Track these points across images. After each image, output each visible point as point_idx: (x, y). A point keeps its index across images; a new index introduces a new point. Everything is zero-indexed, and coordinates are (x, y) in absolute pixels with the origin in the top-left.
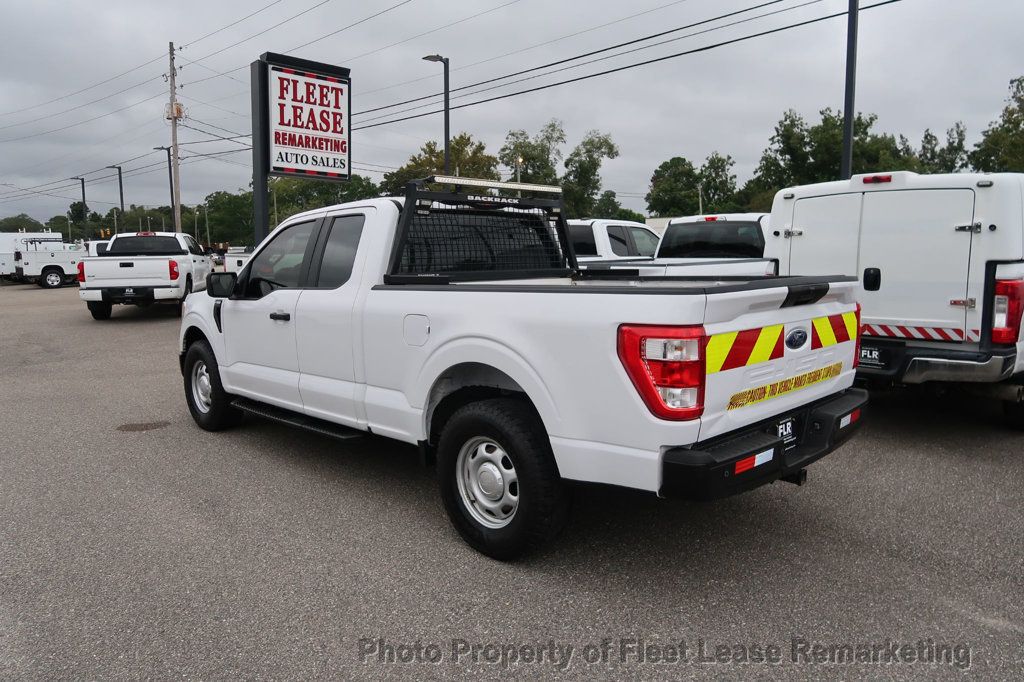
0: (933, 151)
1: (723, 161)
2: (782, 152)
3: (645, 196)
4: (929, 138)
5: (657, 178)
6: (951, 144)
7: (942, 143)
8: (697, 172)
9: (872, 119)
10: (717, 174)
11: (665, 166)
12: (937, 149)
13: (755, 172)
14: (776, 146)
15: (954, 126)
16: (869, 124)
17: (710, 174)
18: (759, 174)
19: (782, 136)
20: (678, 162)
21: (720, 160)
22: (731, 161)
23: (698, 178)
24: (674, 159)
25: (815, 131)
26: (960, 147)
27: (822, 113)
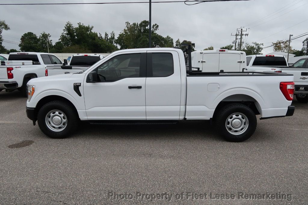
0: (107, 38)
1: (47, 35)
2: (67, 34)
3: (19, 45)
4: (106, 35)
5: (23, 39)
6: (112, 37)
7: (109, 37)
8: (38, 38)
9: (92, 27)
10: (45, 39)
11: (25, 35)
12: (108, 38)
13: (59, 40)
14: (65, 32)
15: (112, 32)
16: (91, 29)
17: (43, 39)
18: (60, 40)
19: (67, 29)
20: (30, 34)
21: (46, 35)
22: (50, 35)
23: (39, 40)
24: (29, 33)
25: (76, 29)
26: (114, 38)
27: (78, 24)
